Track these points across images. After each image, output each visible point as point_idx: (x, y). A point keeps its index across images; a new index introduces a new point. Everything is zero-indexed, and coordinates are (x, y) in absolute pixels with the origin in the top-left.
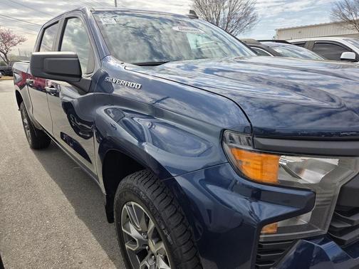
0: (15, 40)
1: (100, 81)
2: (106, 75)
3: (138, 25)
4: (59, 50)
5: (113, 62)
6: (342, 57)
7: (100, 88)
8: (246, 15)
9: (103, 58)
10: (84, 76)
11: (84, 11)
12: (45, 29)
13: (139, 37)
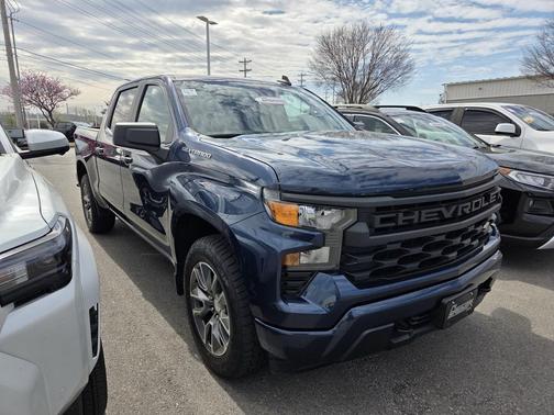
0: (65, 93)
1: (178, 152)
2: (184, 145)
3: (229, 92)
4: (136, 121)
5: (190, 133)
6: (497, 130)
7: (176, 158)
8: (397, 64)
9: (181, 129)
10: (162, 146)
11: (165, 80)
12: (120, 92)
13: (228, 107)
